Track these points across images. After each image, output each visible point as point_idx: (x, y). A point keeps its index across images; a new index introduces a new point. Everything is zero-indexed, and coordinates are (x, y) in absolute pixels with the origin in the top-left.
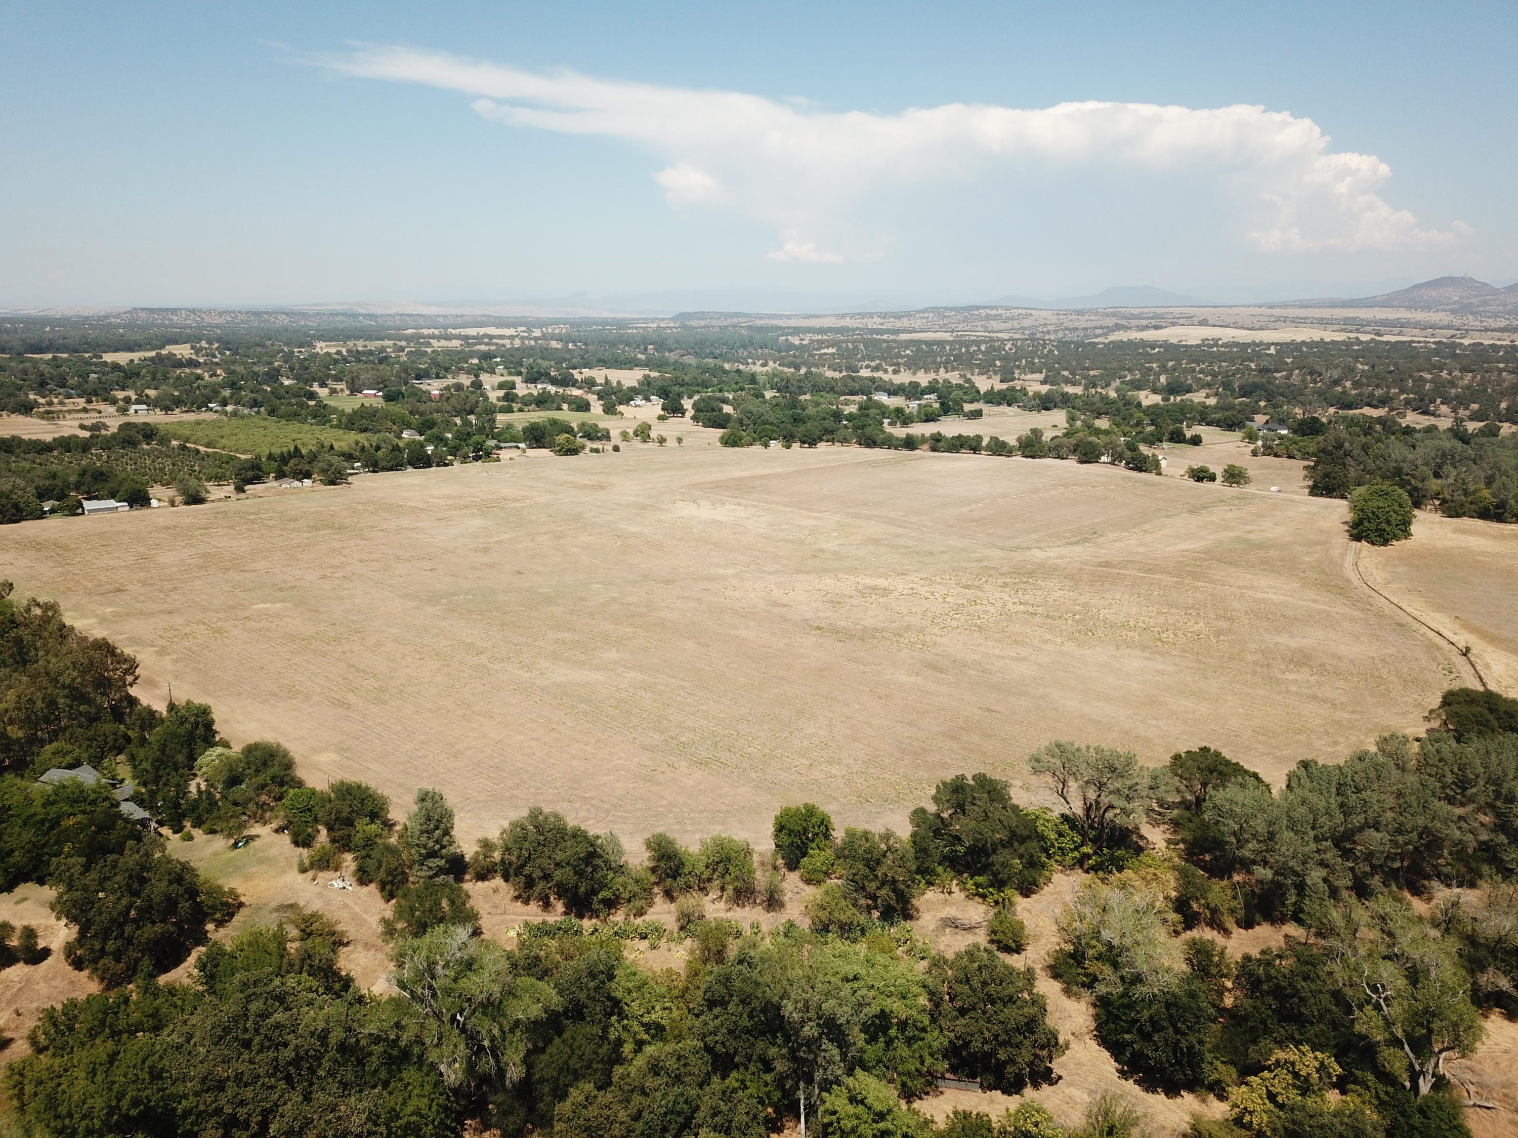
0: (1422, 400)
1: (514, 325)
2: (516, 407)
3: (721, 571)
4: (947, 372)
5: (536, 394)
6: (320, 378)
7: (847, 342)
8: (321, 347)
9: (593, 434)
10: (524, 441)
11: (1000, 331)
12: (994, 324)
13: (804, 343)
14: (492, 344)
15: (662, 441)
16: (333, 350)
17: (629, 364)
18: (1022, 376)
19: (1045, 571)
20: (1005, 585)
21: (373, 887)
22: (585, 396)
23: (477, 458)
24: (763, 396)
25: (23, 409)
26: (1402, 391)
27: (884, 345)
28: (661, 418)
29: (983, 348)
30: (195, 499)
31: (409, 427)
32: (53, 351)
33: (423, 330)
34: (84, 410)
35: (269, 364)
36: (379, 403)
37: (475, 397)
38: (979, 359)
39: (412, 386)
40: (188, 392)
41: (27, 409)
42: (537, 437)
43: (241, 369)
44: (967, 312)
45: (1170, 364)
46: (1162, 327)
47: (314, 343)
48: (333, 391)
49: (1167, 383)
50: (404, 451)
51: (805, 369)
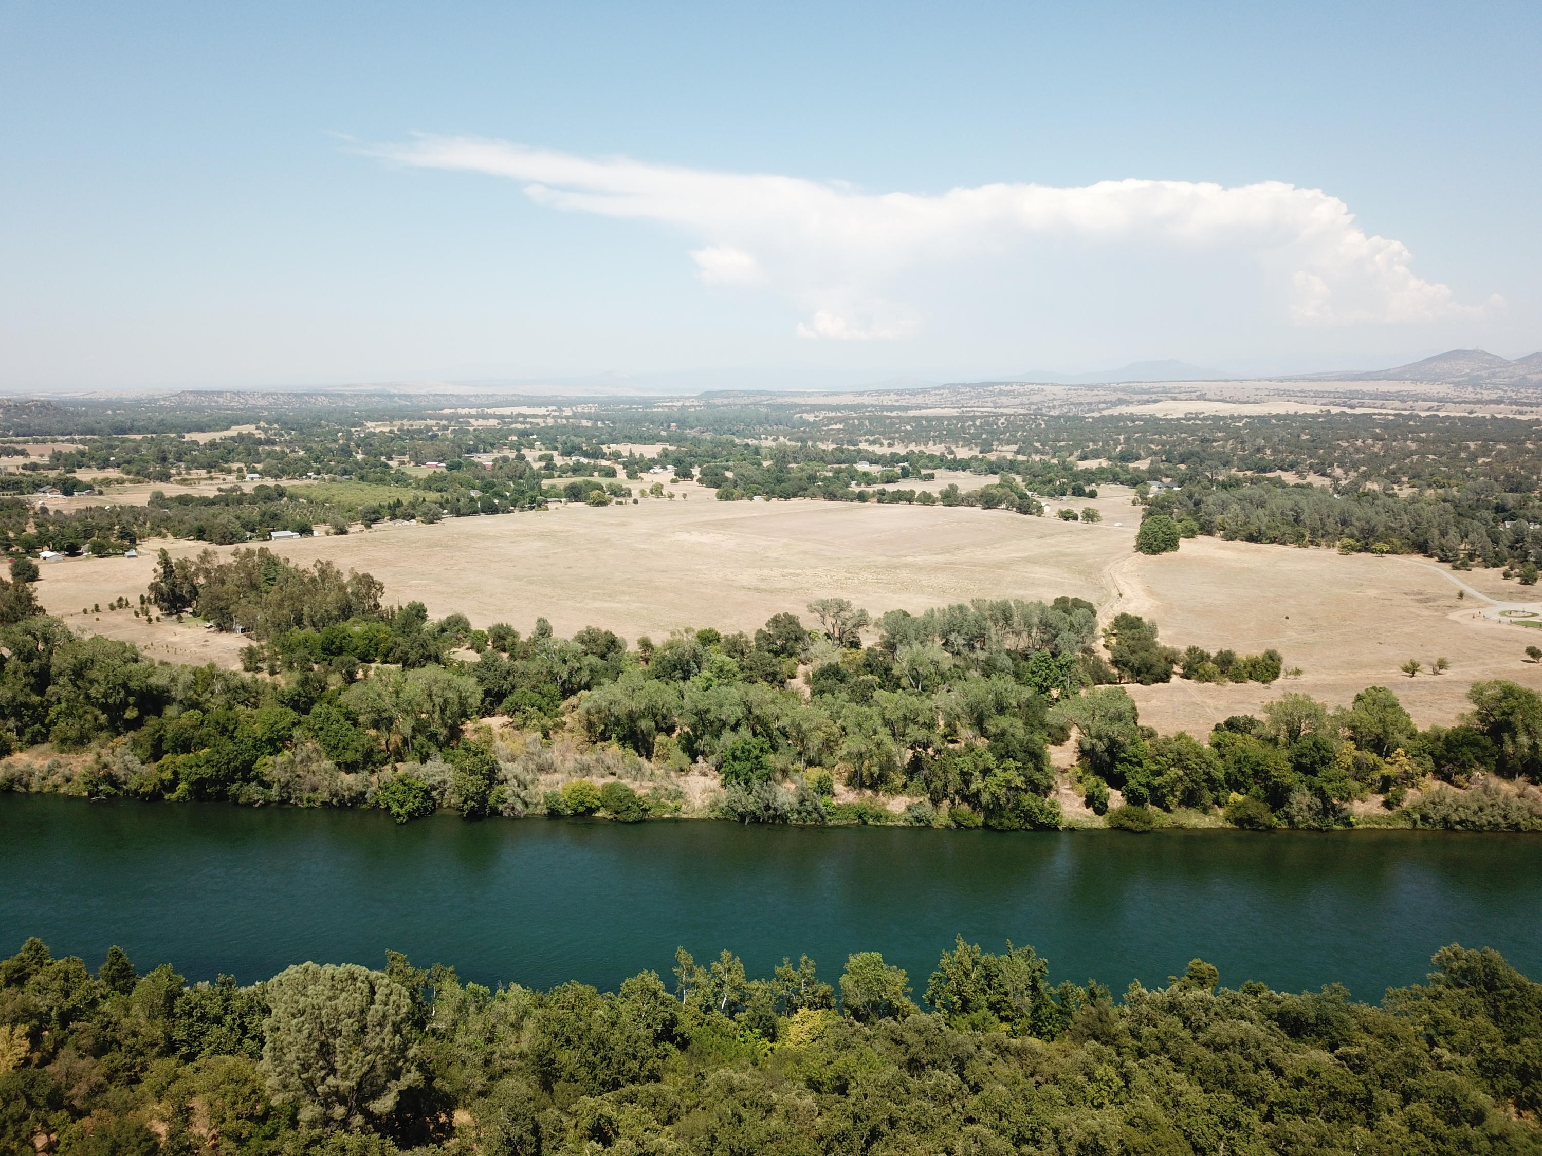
0: (1323, 464)
1: (545, 404)
2: (556, 474)
3: (698, 567)
4: (934, 445)
5: (571, 464)
6: (387, 453)
7: (854, 418)
8: (371, 426)
9: (617, 492)
10: (566, 497)
11: (1007, 407)
12: (1004, 400)
13: (817, 419)
14: (527, 423)
15: (671, 496)
16: (387, 429)
17: (652, 439)
18: (1000, 448)
19: (906, 566)
22: (612, 466)
23: (532, 508)
24: (760, 464)
25: (163, 478)
26: (1311, 457)
27: (888, 421)
28: (673, 481)
29: (978, 423)
30: (342, 532)
31: (474, 487)
32: (139, 432)
33: (459, 410)
34: (211, 478)
35: (336, 441)
36: (445, 470)
37: (522, 466)
38: (969, 433)
39: (467, 459)
40: (289, 464)
41: (165, 477)
42: (575, 494)
43: (314, 446)
44: (982, 388)
45: (1138, 435)
46: (1161, 401)
47: (365, 423)
48: (402, 463)
49: (1121, 452)
50: (476, 502)
51: (809, 443)
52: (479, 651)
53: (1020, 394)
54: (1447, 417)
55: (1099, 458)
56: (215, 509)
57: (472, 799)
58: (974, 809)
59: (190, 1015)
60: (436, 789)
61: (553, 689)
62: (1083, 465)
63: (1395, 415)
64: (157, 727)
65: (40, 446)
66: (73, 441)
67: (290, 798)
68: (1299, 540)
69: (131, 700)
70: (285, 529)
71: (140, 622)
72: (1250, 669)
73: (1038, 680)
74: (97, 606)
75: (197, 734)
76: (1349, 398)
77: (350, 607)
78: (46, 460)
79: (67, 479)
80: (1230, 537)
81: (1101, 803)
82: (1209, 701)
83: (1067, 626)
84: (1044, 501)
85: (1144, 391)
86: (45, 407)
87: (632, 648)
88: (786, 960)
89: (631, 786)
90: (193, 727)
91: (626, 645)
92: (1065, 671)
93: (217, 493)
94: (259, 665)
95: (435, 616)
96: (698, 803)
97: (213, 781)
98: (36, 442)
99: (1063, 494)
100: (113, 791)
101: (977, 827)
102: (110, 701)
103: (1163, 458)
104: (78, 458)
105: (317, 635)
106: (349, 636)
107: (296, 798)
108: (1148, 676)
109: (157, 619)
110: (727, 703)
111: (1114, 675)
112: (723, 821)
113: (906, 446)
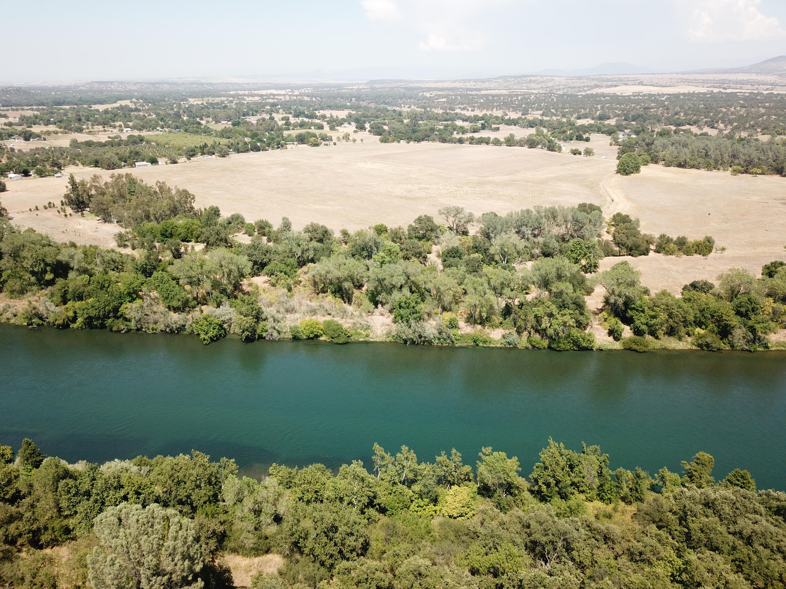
0: (713, 121)
1: (285, 89)
2: (291, 128)
3: (371, 183)
4: (497, 110)
5: (299, 122)
6: (200, 116)
7: (452, 95)
8: (192, 101)
9: (325, 138)
10: (297, 141)
11: (534, 89)
12: (533, 85)
13: (432, 96)
14: (275, 99)
15: (354, 141)
16: (200, 103)
17: (342, 107)
18: (532, 112)
19: (489, 182)
21: (271, 242)
22: (321, 123)
23: (278, 148)
24: (402, 122)
26: (706, 117)
27: (471, 97)
28: (355, 132)
29: (519, 98)
30: (175, 162)
31: (247, 136)
32: (68, 104)
33: (239, 92)
34: (105, 131)
35: (172, 109)
36: (231, 126)
37: (272, 123)
38: (515, 104)
39: (243, 119)
40: (146, 123)
41: (80, 130)
42: (301, 139)
43: (161, 112)
44: (520, 78)
45: (607, 105)
46: (618, 86)
47: (189, 99)
48: (208, 122)
49: (600, 115)
50: (248, 145)
51: (428, 109)
52: (250, 236)
53: (541, 82)
54: (779, 94)
55: (588, 118)
56: (103, 150)
57: (247, 330)
58: (542, 337)
59: (69, 492)
60: (226, 323)
61: (293, 261)
62: (580, 122)
63: (749, 93)
64: (63, 286)
65: (16, 112)
66: (32, 110)
67: (142, 328)
68: (709, 167)
69: (48, 268)
70: (143, 160)
71: (61, 216)
72: (696, 247)
73: (574, 255)
74: (37, 207)
75: (86, 289)
76: (721, 84)
77: (176, 209)
78: (17, 120)
79: (27, 131)
80: (668, 165)
81: (618, 334)
82: (673, 267)
83: (588, 221)
84: (562, 143)
85: (608, 80)
86: (18, 90)
87: (337, 235)
88: (443, 453)
89: (340, 322)
90: (84, 286)
91: (334, 234)
92: (591, 250)
93: (108, 139)
94: (126, 243)
95: (225, 214)
96: (379, 332)
97: (98, 318)
98: (13, 110)
99: (571, 140)
100: (41, 322)
101: (544, 348)
102: (36, 269)
103: (623, 118)
104: (34, 119)
105: (158, 226)
106: (176, 226)
107: (145, 328)
108: (636, 252)
109: (70, 215)
110: (395, 274)
111: (616, 250)
112: (394, 343)
113: (481, 111)
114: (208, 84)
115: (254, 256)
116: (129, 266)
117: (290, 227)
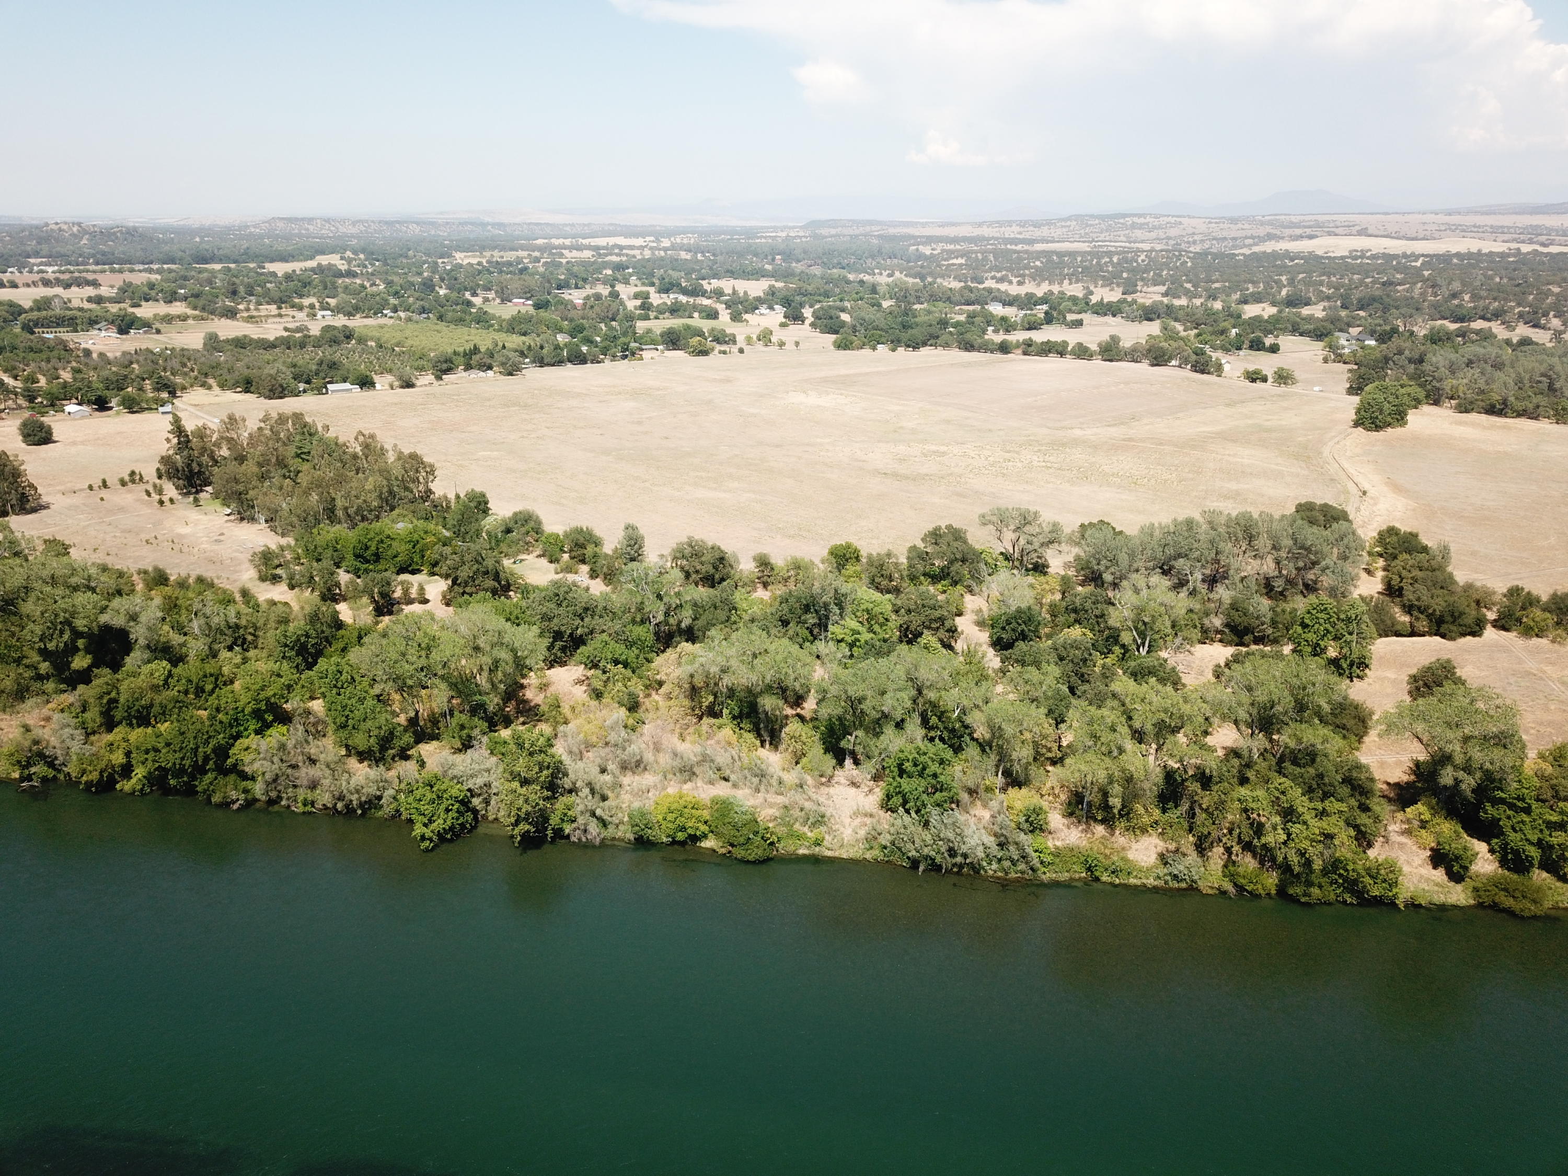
0: (1536, 313)
1: (642, 235)
2: (652, 315)
3: (819, 440)
4: (1070, 284)
5: (669, 303)
6: (472, 288)
7: (976, 252)
8: (461, 258)
9: (722, 338)
10: (663, 344)
11: (1142, 241)
12: (1138, 234)
13: (935, 252)
14: (623, 255)
15: (782, 344)
16: (474, 261)
17: (757, 274)
18: (1145, 289)
19: (1076, 442)
20: (1039, 451)
21: (598, 580)
22: (714, 306)
23: (624, 357)
24: (880, 305)
25: (229, 314)
26: (1519, 305)
27: (1015, 256)
28: (783, 325)
29: (1115, 259)
30: (409, 385)
31: (561, 331)
32: (220, 261)
33: (553, 240)
34: (280, 316)
35: (419, 274)
36: (531, 310)
37: (614, 306)
38: (1108, 271)
39: (556, 296)
40: (364, 300)
41: (231, 314)
42: (673, 340)
43: (396, 279)
44: (1112, 220)
45: (1301, 276)
46: (1316, 237)
47: (454, 254)
48: (486, 300)
49: (1288, 296)
50: (562, 350)
51: (930, 279)
52: (551, 562)
53: (1155, 228)
55: (1261, 302)
56: (268, 356)
57: (526, 819)
58: (1262, 863)
60: (477, 795)
61: (644, 633)
62: (1251, 311)
64: (108, 687)
65: (116, 275)
66: (150, 271)
67: (280, 798)
68: (1559, 415)
69: (81, 643)
70: (344, 380)
71: (151, 504)
73: (1311, 637)
74: (104, 482)
75: (158, 699)
76: (1532, 234)
77: (394, 495)
78: (114, 292)
79: (127, 315)
80: (1464, 408)
81: (1459, 865)
82: (1549, 669)
84: (1224, 358)
85: (1293, 225)
86: (131, 233)
87: (747, 566)
89: (751, 803)
90: (155, 688)
91: (739, 562)
92: (1353, 626)
93: (283, 333)
94: (279, 571)
95: (500, 511)
96: (847, 834)
97: (180, 772)
98: (113, 271)
99: (1239, 348)
100: (51, 773)
101: (1268, 894)
102: (51, 646)
103: (1339, 303)
104: (146, 289)
105: (351, 534)
106: (388, 537)
107: (288, 799)
108: (1454, 628)
109: (171, 500)
110: (891, 686)
111: (1404, 623)
112: (883, 867)
113: (1039, 285)
114: (494, 225)
115: (556, 620)
116: (270, 637)
117: (640, 547)
